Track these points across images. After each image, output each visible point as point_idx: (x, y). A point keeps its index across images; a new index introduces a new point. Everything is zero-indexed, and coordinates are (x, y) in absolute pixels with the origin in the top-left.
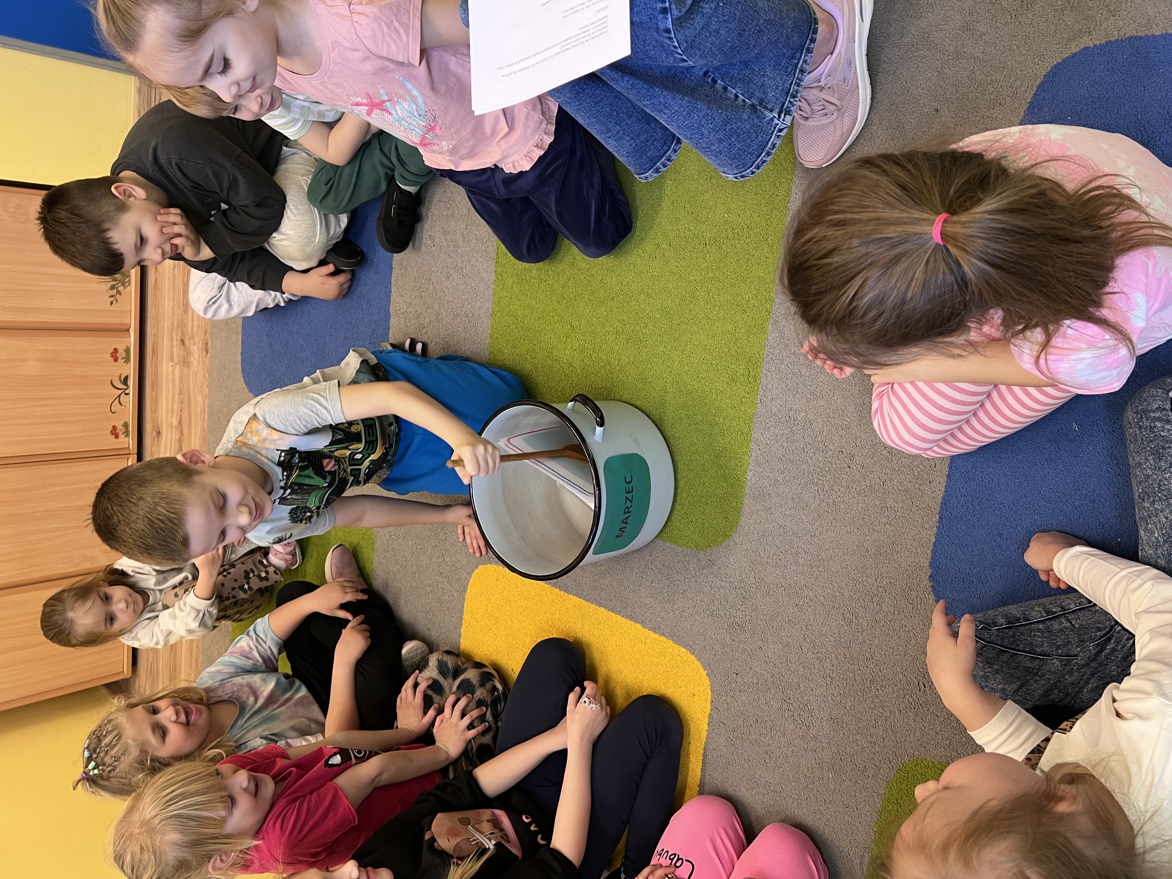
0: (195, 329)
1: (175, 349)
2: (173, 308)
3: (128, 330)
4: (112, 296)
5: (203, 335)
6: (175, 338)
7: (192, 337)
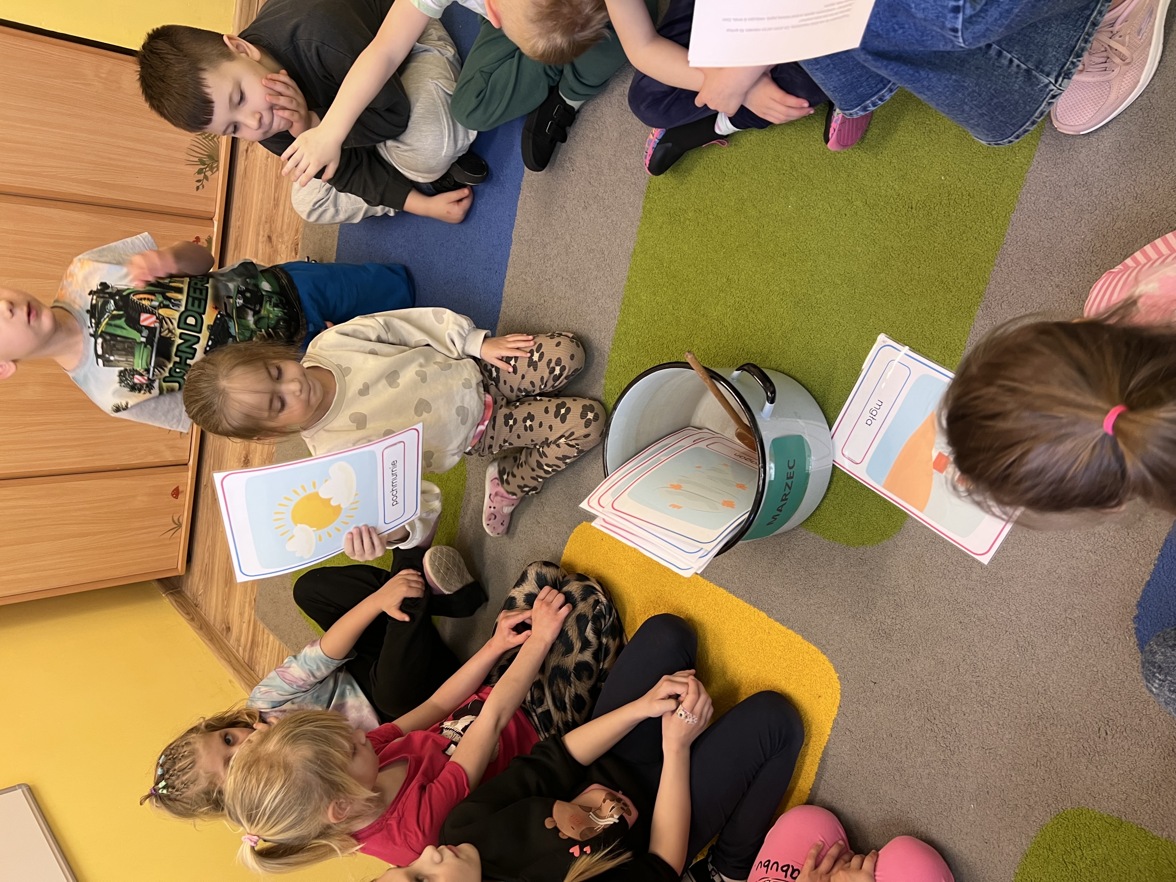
0: (285, 227)
1: (260, 245)
2: (262, 201)
3: (212, 219)
4: (198, 181)
5: (293, 233)
6: (261, 233)
7: (281, 235)
